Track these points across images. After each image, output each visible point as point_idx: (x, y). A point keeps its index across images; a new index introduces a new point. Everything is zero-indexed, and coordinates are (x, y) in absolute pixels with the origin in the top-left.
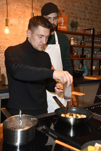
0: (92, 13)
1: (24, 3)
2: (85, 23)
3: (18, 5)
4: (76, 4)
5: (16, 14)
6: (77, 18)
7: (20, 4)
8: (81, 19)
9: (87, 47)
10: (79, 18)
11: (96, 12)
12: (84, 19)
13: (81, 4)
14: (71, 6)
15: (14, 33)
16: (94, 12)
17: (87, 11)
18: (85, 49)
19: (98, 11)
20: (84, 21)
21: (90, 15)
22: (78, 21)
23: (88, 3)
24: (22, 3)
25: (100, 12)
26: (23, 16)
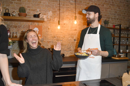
0: (120, 15)
1: (73, 11)
2: (115, 21)
3: (69, 13)
4: (108, 10)
5: (68, 18)
6: (109, 18)
7: (70, 12)
8: (112, 19)
9: (117, 37)
10: (111, 18)
11: (124, 14)
12: (115, 19)
13: (112, 9)
14: (104, 11)
15: (66, 29)
16: (122, 15)
17: (116, 14)
18: (115, 38)
19: (125, 14)
20: (114, 20)
21: (119, 16)
22: (110, 20)
23: (117, 9)
24: (71, 11)
25: (126, 14)
26: (72, 18)
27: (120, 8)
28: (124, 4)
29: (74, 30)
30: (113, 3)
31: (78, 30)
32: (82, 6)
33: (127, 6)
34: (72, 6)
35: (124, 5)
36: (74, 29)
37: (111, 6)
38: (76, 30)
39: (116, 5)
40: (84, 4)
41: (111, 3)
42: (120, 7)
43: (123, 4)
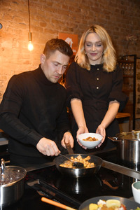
1: (20, 20)
3: (11, 23)
4: (88, 21)
5: (9, 35)
7: (13, 21)
11: (115, 31)
13: (95, 20)
14: (81, 23)
19: (117, 29)
23: (104, 19)
24: (16, 20)
25: (120, 30)
26: (18, 37)
27: (108, 18)
28: (118, 8)
29: (24, 63)
30: (97, 5)
31: (32, 62)
32: (37, 8)
33: (123, 12)
34: (16, 6)
35: (117, 11)
36: (25, 60)
37: (94, 13)
38: (28, 63)
39: (103, 10)
40: (43, 4)
41: (93, 6)
42: (110, 15)
43: (115, 8)
